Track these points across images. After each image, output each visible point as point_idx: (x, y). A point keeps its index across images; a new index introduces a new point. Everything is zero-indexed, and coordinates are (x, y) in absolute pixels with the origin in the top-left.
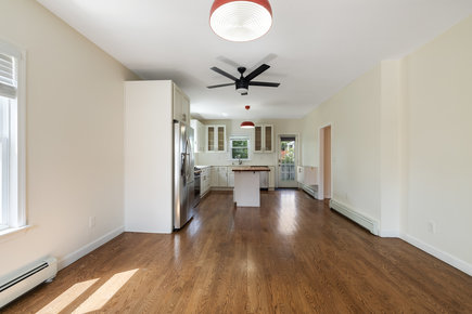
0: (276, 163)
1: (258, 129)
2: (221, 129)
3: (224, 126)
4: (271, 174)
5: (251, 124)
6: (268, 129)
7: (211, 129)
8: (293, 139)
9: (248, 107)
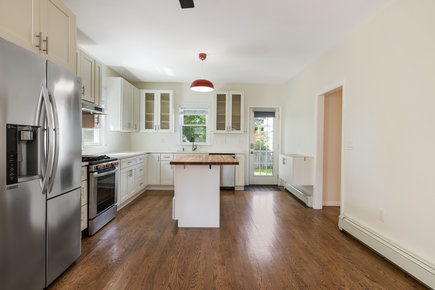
0: (247, 149)
1: (221, 98)
2: (165, 97)
3: (170, 92)
4: (240, 169)
5: (208, 84)
6: (236, 99)
7: (150, 97)
8: (271, 114)
9: (203, 56)
